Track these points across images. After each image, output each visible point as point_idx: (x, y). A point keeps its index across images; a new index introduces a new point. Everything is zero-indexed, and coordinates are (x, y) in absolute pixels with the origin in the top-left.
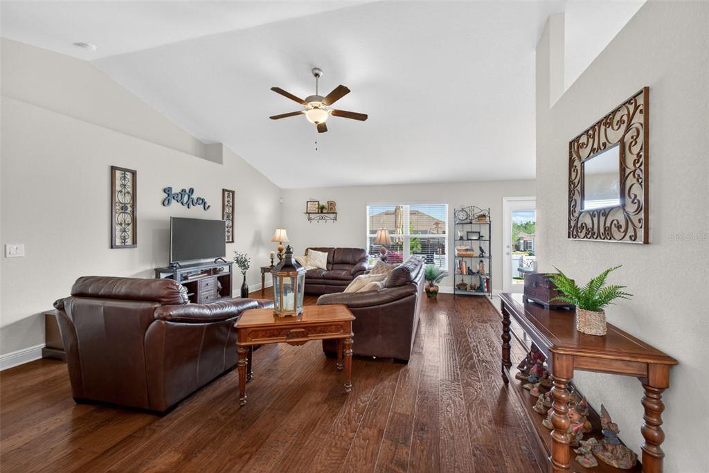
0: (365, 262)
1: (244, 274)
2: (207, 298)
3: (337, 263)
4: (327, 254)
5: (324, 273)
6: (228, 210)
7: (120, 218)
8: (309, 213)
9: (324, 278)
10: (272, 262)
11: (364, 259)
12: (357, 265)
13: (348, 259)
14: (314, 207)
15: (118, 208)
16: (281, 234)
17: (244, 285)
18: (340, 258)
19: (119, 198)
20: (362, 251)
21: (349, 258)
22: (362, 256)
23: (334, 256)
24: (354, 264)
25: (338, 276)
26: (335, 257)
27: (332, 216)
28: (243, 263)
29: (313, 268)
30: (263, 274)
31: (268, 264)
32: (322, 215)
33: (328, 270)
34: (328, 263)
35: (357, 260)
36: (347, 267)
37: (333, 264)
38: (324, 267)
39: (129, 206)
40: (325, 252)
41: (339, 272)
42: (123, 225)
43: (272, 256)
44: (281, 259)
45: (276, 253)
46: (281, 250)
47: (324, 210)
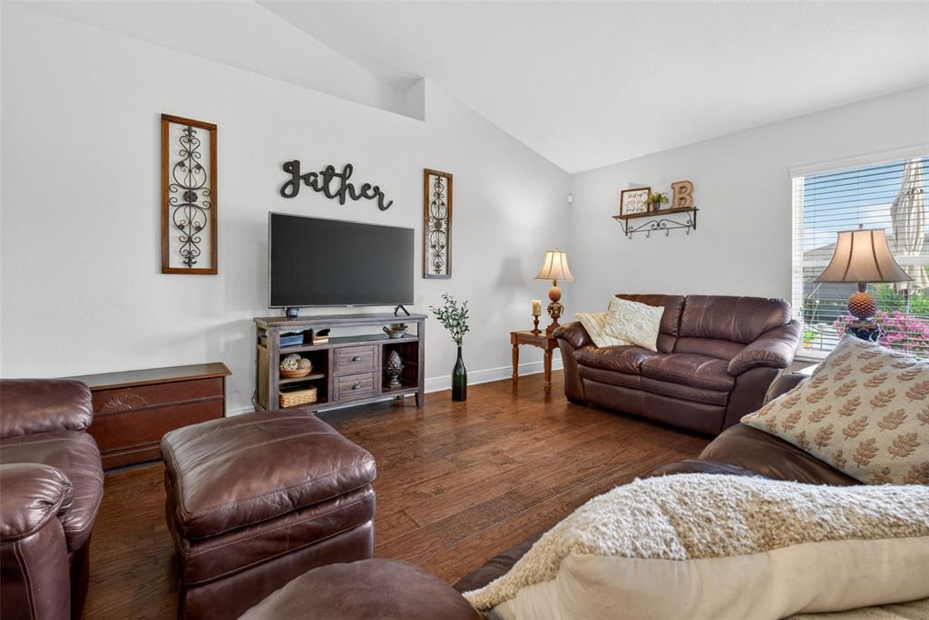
0: (782, 338)
1: (459, 342)
2: (353, 388)
3: (687, 336)
4: (661, 310)
5: (644, 359)
6: (438, 212)
8: (627, 217)
9: (641, 371)
10: (536, 323)
11: (783, 330)
12: (753, 348)
13: (723, 327)
14: (637, 203)
15: (174, 195)
16: (557, 262)
17: (458, 366)
18: (700, 321)
20: (777, 305)
21: (731, 326)
22: (774, 319)
23: (680, 317)
24: (744, 342)
25: (683, 373)
26: (685, 318)
27: (684, 218)
28: (456, 321)
29: (616, 343)
30: (516, 346)
31: (526, 327)
32: (658, 218)
33: (661, 350)
34: (663, 332)
35: (756, 330)
36: (720, 349)
37: (679, 337)
38: (651, 343)
39: (198, 193)
40: (656, 305)
41: (688, 361)
42: (187, 230)
43: (536, 309)
44: (555, 317)
45: (545, 303)
46: (555, 298)
47: (663, 206)
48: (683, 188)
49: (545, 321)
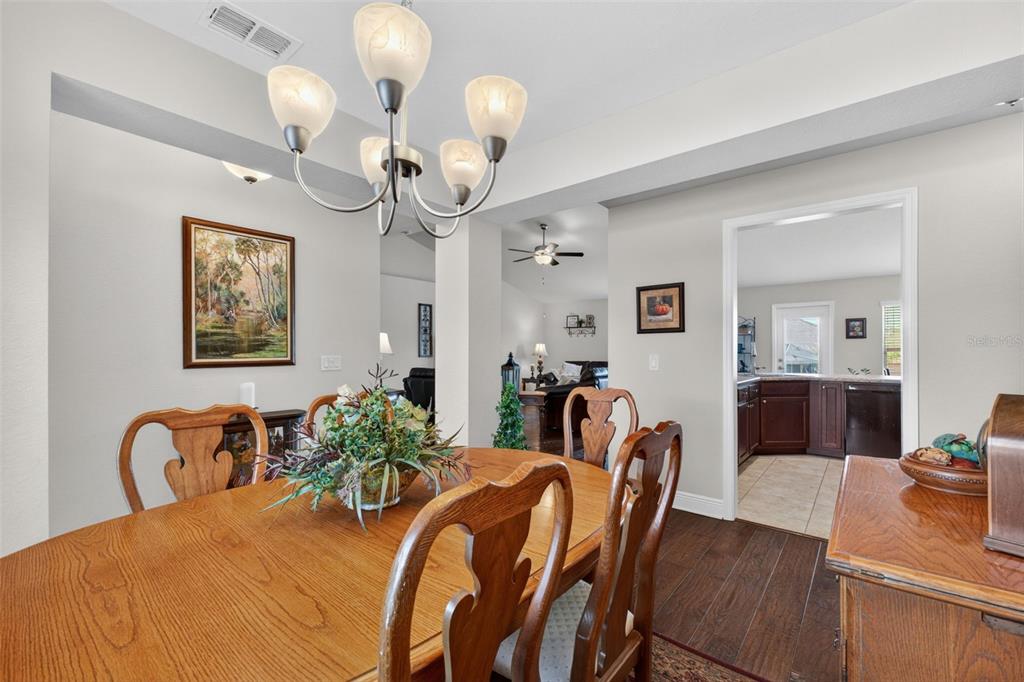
4: (581, 367)
7: (423, 337)
8: (569, 328)
10: (533, 373)
14: (573, 322)
15: (422, 330)
16: (540, 348)
19: (423, 324)
27: (591, 330)
31: (529, 376)
32: (581, 329)
39: (428, 329)
42: (425, 342)
43: (532, 368)
44: (540, 371)
45: (536, 365)
46: (540, 363)
47: (583, 325)
48: (591, 318)
49: (536, 374)
